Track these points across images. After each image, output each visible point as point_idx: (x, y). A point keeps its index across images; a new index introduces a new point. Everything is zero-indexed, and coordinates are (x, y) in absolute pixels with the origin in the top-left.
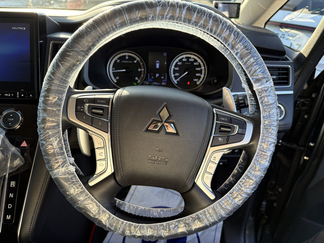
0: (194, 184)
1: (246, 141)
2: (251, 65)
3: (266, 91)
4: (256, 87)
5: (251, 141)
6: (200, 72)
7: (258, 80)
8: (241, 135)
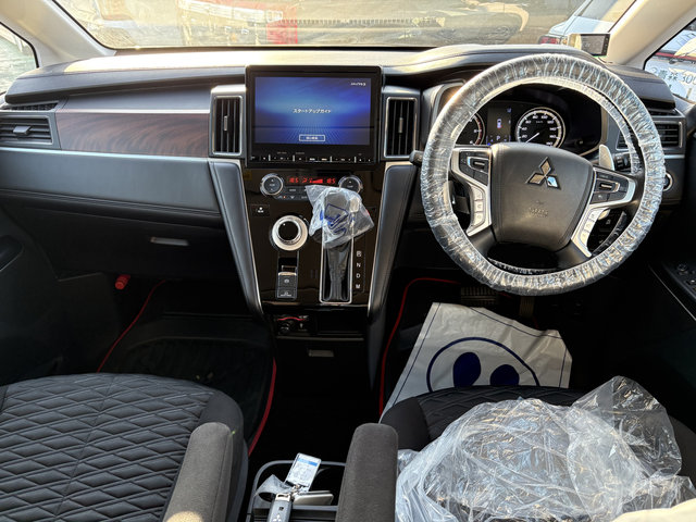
0: (570, 241)
1: (627, 199)
2: (638, 121)
3: (652, 147)
4: (641, 143)
5: (633, 199)
6: (556, 133)
7: (643, 136)
8: (622, 193)
